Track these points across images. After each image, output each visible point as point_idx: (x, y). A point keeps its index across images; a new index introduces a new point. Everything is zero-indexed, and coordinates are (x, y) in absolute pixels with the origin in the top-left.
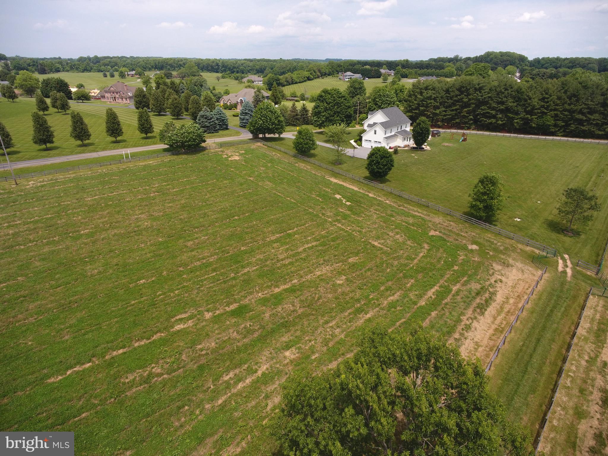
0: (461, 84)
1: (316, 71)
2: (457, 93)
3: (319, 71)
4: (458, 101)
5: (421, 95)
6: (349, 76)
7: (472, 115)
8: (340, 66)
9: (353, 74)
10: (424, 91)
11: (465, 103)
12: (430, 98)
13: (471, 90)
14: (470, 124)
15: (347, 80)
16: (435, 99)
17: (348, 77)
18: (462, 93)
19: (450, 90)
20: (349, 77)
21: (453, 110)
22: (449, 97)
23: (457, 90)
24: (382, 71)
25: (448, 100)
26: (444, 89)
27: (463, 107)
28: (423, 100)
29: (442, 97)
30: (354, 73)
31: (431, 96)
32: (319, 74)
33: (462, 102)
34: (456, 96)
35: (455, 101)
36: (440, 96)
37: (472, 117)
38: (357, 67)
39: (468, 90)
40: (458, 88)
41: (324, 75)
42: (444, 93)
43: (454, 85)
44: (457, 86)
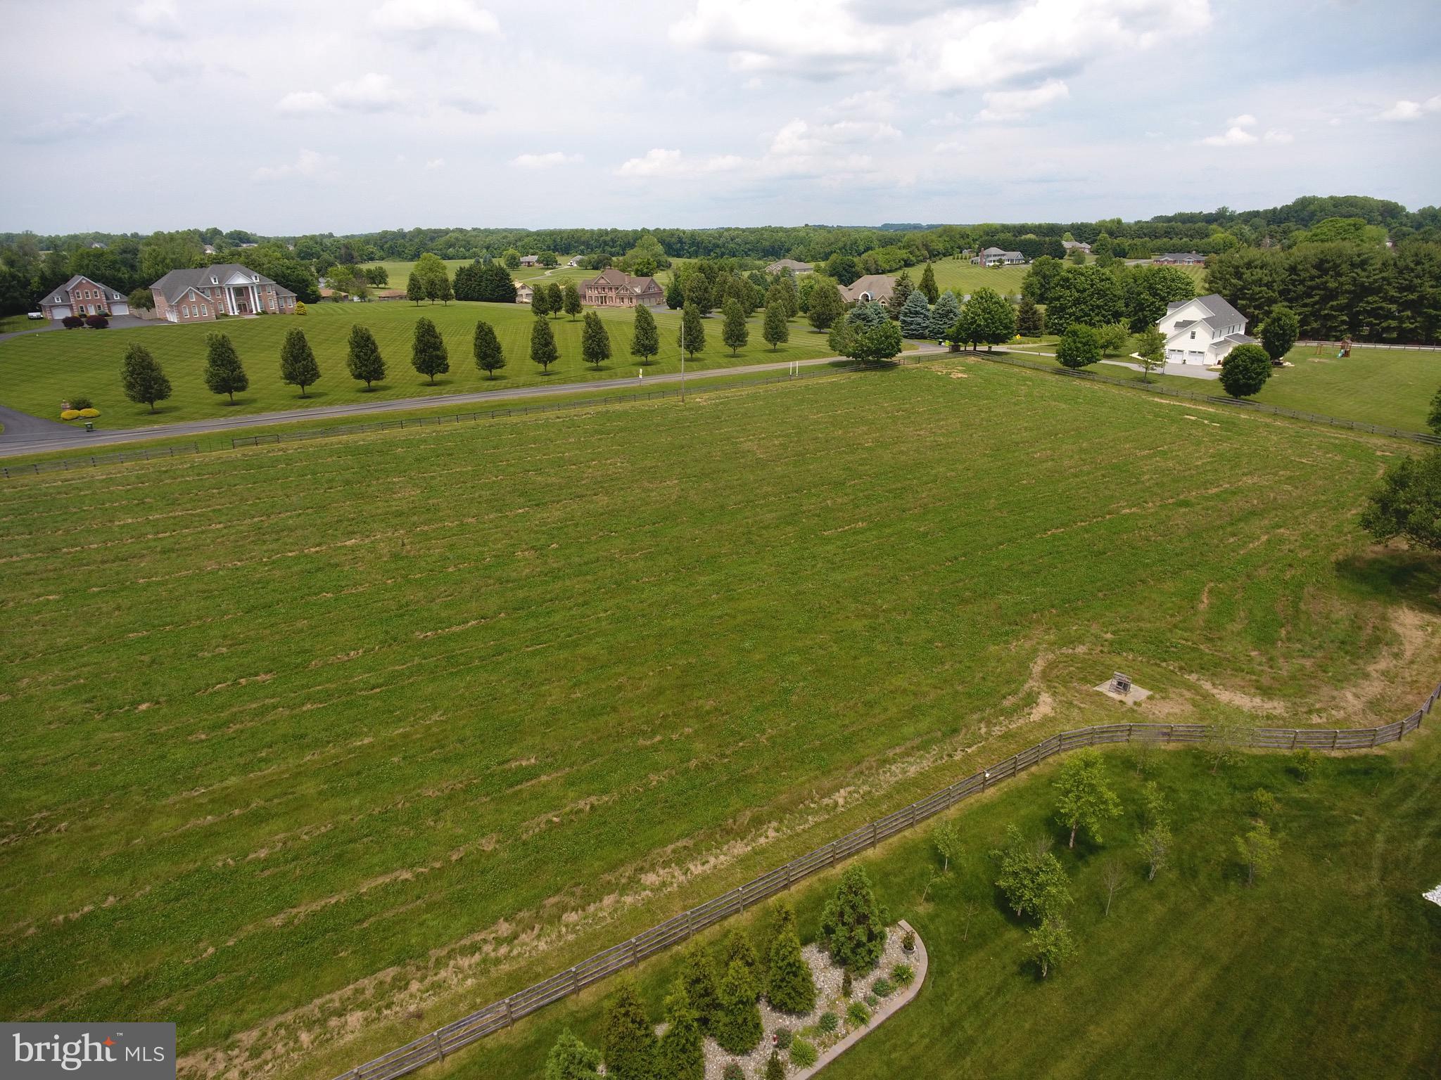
0: (1322, 256)
1: (920, 247)
2: (1314, 272)
3: (926, 246)
4: (1317, 287)
5: (1240, 278)
6: (995, 255)
7: (1346, 315)
8: (964, 236)
9: (1003, 252)
10: (1244, 270)
11: (1331, 290)
12: (1259, 282)
13: (1343, 266)
14: (1340, 331)
15: (992, 264)
16: (1269, 285)
17: (993, 258)
18: (1325, 272)
19: (1300, 267)
20: (997, 258)
21: (1305, 305)
22: (1296, 280)
23: (1314, 267)
24: (1067, 245)
25: (1295, 286)
26: (1287, 266)
27: (1325, 300)
28: (1243, 288)
29: (1283, 281)
30: (1005, 250)
31: (1261, 280)
32: (926, 253)
33: (1326, 289)
34: (1312, 278)
35: (1310, 287)
36: (1280, 278)
37: (1345, 318)
38: (1002, 236)
39: (1336, 266)
40: (1314, 263)
41: (935, 256)
42: (1288, 273)
43: (1306, 258)
44: (1314, 261)
